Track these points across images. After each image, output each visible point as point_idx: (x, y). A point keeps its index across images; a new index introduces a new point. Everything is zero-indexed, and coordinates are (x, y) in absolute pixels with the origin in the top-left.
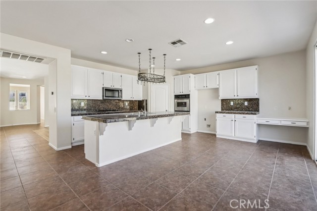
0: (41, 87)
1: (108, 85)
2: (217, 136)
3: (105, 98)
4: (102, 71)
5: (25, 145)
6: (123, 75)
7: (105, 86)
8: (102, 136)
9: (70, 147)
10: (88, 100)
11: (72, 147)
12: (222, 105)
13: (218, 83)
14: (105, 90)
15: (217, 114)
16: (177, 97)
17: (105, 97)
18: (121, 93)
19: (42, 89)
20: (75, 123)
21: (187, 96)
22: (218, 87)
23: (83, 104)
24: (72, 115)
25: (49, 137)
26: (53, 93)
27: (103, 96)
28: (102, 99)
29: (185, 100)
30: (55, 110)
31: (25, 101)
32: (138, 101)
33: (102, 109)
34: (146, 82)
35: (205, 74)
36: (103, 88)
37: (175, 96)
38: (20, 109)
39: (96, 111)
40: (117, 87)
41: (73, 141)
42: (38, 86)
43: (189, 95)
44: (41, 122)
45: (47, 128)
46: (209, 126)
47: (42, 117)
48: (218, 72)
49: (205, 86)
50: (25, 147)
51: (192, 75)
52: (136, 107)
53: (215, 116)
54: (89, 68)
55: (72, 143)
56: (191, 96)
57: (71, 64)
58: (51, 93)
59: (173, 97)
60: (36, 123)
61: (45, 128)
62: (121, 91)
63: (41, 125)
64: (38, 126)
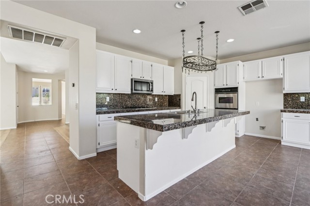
0: (62, 82)
1: (137, 77)
2: (282, 143)
3: (134, 92)
4: (131, 59)
5: (42, 148)
6: (154, 64)
7: (133, 77)
8: (149, 150)
9: (95, 154)
10: (114, 94)
11: (97, 153)
12: (285, 102)
13: (282, 72)
14: (135, 81)
15: (284, 113)
16: (218, 91)
17: (135, 90)
18: (152, 86)
19: (63, 83)
20: (100, 123)
21: (235, 90)
22: (282, 76)
23: (108, 99)
24: (97, 113)
25: (69, 137)
26: (74, 85)
27: (132, 89)
28: (130, 93)
29: (231, 95)
30: (77, 106)
31: (48, 96)
32: (169, 95)
33: (129, 105)
34: (191, 70)
35: (260, 61)
36: (132, 79)
37: (216, 89)
38: (44, 104)
39: (123, 107)
40: (147, 78)
41: (98, 147)
42: (59, 80)
43: (237, 88)
44: (63, 118)
45: (68, 125)
46: (263, 128)
47: (64, 112)
48: (281, 57)
49: (260, 76)
50: (41, 152)
51: (240, 63)
52: (166, 103)
53: (280, 117)
54: (116, 55)
55: (97, 149)
56: (239, 90)
57: (96, 49)
58: (71, 85)
59: (213, 91)
60: (58, 119)
61: (66, 124)
62: (152, 83)
63: (63, 121)
64: (59, 122)
